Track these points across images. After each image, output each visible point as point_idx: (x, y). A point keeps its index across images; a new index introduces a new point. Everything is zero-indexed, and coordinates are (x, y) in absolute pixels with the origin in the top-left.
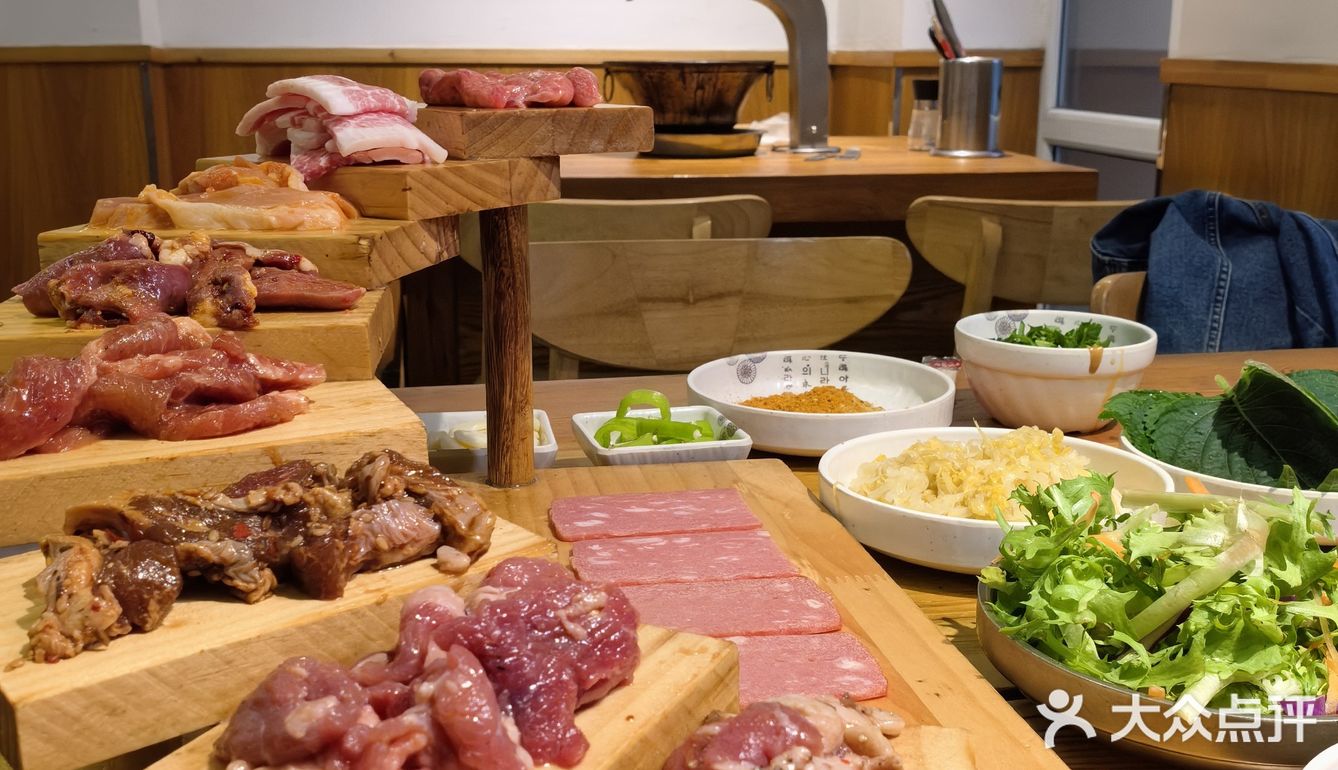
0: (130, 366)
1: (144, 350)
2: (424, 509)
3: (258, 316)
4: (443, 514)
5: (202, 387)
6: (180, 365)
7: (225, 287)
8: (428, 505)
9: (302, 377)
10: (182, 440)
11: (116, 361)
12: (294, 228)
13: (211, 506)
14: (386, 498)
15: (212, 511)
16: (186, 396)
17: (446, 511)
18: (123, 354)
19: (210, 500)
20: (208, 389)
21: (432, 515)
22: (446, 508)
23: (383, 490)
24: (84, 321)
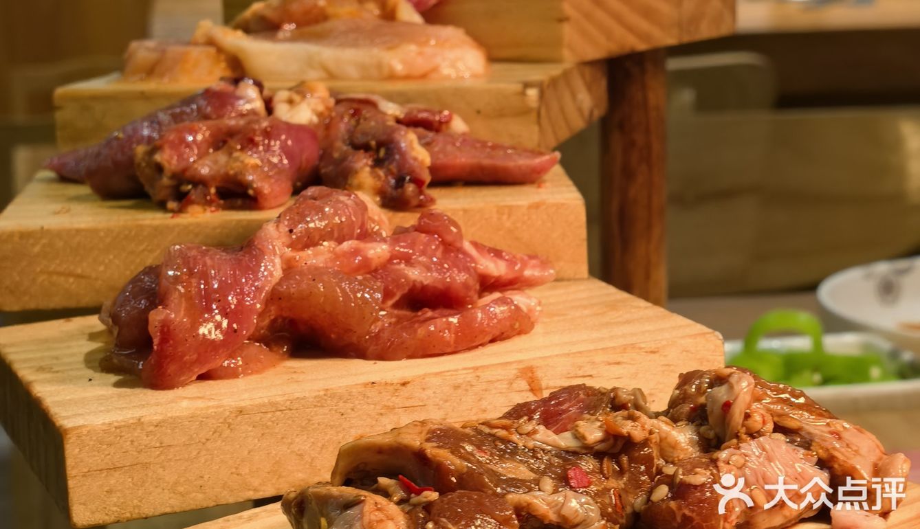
0: (319, 256)
1: (336, 235)
2: (802, 451)
3: (434, 193)
4: (832, 458)
5: (418, 285)
6: (387, 255)
7: (382, 153)
8: (807, 445)
9: (528, 273)
10: (400, 359)
11: (303, 249)
12: (424, 76)
13: (531, 444)
14: (754, 435)
15: (533, 450)
16: (397, 298)
17: (836, 454)
18: (309, 241)
19: (528, 434)
20: (424, 288)
21: (815, 459)
22: (835, 448)
23: (750, 422)
24: (192, 202)
